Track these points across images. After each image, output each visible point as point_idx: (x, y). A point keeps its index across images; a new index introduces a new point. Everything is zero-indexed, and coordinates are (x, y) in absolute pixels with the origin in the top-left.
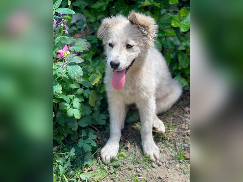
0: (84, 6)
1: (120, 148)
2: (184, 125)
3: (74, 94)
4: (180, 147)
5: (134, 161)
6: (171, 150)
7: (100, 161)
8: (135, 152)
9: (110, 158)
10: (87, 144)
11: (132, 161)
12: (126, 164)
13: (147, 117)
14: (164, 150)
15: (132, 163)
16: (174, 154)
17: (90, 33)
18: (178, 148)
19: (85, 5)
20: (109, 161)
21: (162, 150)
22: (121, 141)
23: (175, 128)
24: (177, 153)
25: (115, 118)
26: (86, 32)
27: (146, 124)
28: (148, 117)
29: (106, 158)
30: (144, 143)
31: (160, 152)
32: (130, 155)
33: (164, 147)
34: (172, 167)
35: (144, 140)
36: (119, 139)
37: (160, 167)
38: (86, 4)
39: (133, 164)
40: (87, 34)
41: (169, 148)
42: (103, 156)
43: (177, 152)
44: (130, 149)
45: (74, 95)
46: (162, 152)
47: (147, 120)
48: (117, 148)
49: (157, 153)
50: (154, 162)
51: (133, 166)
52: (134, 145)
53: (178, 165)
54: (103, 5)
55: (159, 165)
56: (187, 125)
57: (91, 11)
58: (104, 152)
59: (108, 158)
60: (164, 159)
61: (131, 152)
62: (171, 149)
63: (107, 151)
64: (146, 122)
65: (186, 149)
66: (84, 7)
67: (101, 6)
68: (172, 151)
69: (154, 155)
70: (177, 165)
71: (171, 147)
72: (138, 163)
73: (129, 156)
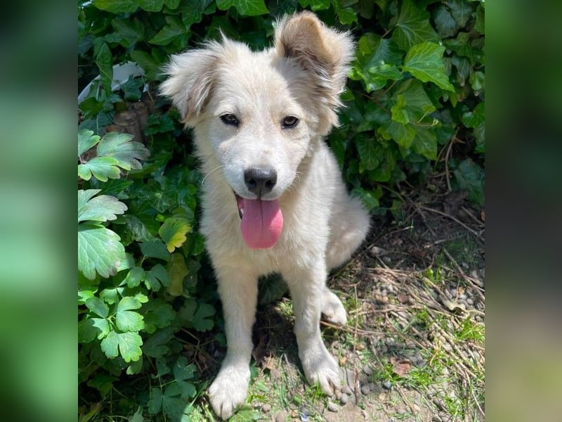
0: (134, 42)
1: (251, 377)
2: (378, 291)
3: (121, 285)
4: (379, 349)
5: (286, 400)
6: (361, 357)
7: (210, 414)
8: (286, 375)
9: (233, 406)
10: (172, 397)
11: (282, 401)
12: (268, 411)
13: (308, 302)
14: (347, 361)
15: (283, 404)
16: (369, 367)
17: (157, 107)
18: (374, 350)
19: (135, 38)
20: (230, 414)
21: (343, 360)
22: (252, 360)
23: (363, 302)
24: (376, 364)
25: (235, 313)
26: (147, 104)
27: (307, 316)
28: (311, 301)
29: (222, 407)
30: (303, 355)
31: (340, 366)
32: (276, 386)
33: (347, 354)
34: (370, 402)
35: (304, 350)
36: (250, 358)
37: (345, 406)
38: (140, 37)
39: (285, 407)
40: (149, 110)
41: (357, 354)
42: (216, 403)
43: (375, 362)
44: (275, 371)
45: (121, 287)
46: (343, 366)
47: (308, 307)
48: (245, 381)
49: (336, 375)
50: (331, 397)
51: (285, 411)
52: (283, 359)
53: (382, 397)
54: (179, 36)
55: (342, 403)
56: (385, 291)
57: (153, 53)
58: (218, 393)
59: (228, 407)
60: (350, 384)
61: (278, 379)
62: (361, 355)
63: (224, 391)
64: (307, 312)
65: (392, 349)
66: (132, 43)
67: (172, 38)
68: (363, 360)
69: (330, 382)
70: (380, 397)
71: (361, 350)
72: (296, 404)
73: (275, 388)
